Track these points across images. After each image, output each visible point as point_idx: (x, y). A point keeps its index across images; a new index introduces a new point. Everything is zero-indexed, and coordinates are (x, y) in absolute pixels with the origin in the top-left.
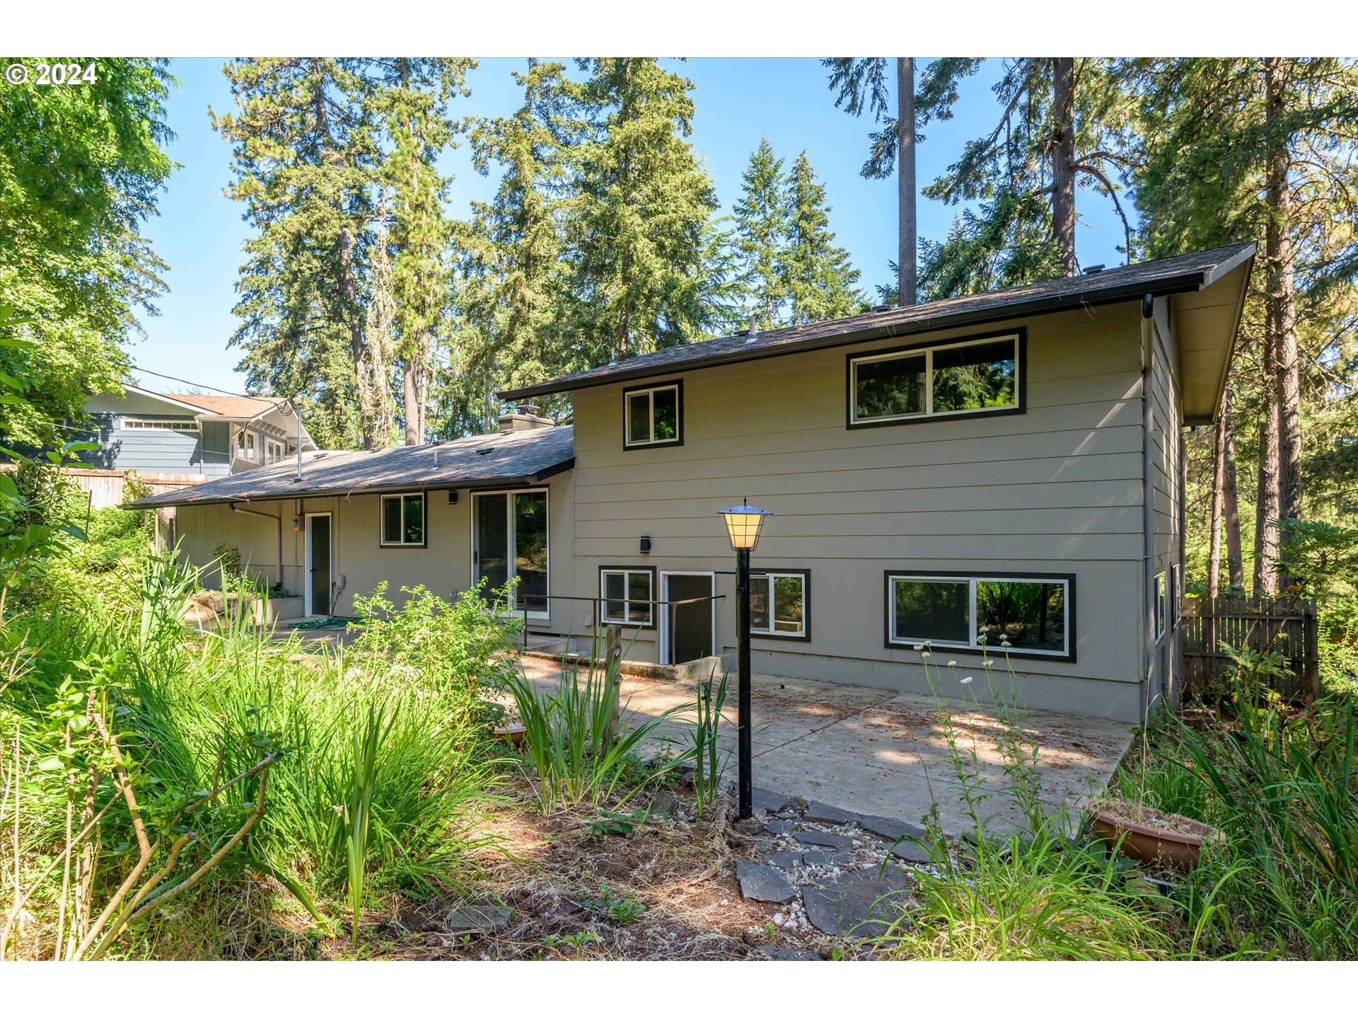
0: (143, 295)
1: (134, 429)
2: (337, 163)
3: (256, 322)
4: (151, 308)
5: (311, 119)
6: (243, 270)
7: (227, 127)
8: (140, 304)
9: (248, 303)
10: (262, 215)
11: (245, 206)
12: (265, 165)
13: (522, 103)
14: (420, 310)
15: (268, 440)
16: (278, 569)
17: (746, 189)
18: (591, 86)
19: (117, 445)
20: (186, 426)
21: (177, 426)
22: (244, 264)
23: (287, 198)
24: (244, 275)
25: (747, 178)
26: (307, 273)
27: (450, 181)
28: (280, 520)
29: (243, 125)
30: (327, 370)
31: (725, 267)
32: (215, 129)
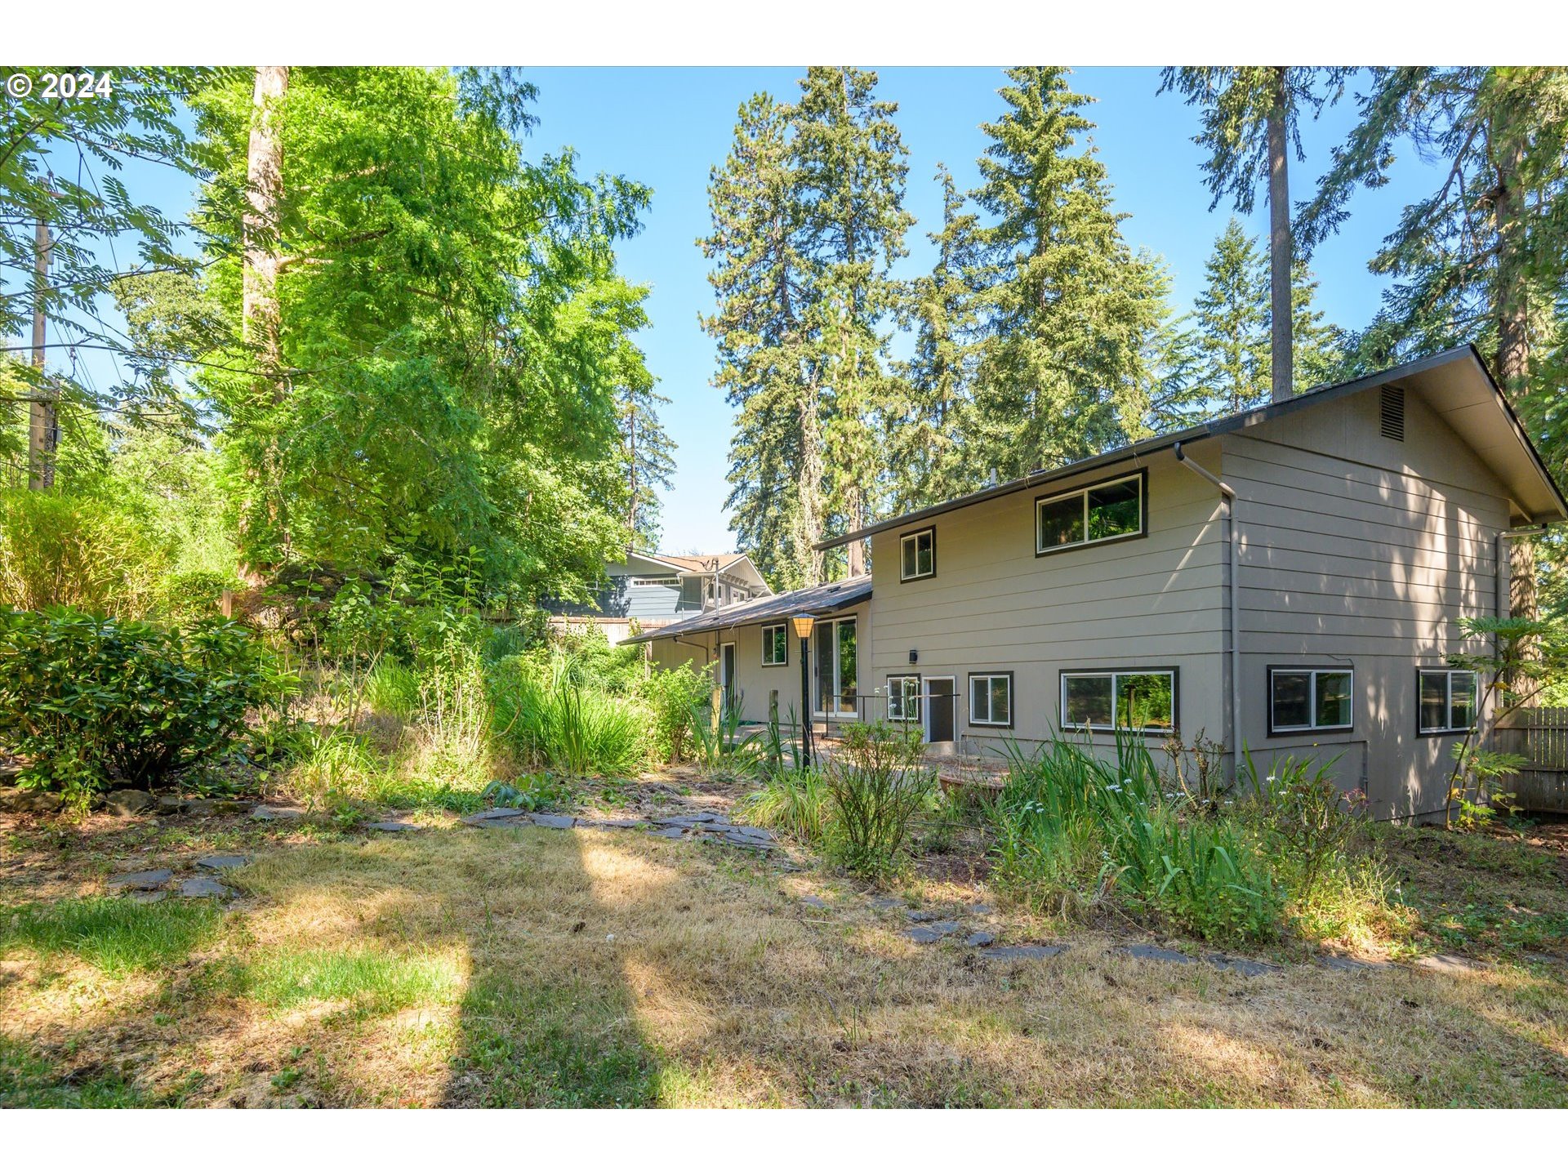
0: (662, 474)
1: (639, 587)
2: (795, 341)
3: (744, 486)
4: (666, 483)
5: (776, 304)
6: (734, 442)
7: (712, 326)
9: (738, 470)
10: (739, 396)
11: (727, 390)
12: (741, 354)
13: (937, 259)
14: (847, 467)
15: (733, 590)
17: (1210, 279)
18: (1001, 227)
19: (628, 602)
20: (673, 582)
21: (666, 582)
22: (735, 436)
23: (756, 379)
24: (735, 446)
25: (1211, 268)
26: (773, 442)
27: (890, 338)
28: (707, 651)
29: (722, 323)
31: (1183, 371)
32: (703, 330)
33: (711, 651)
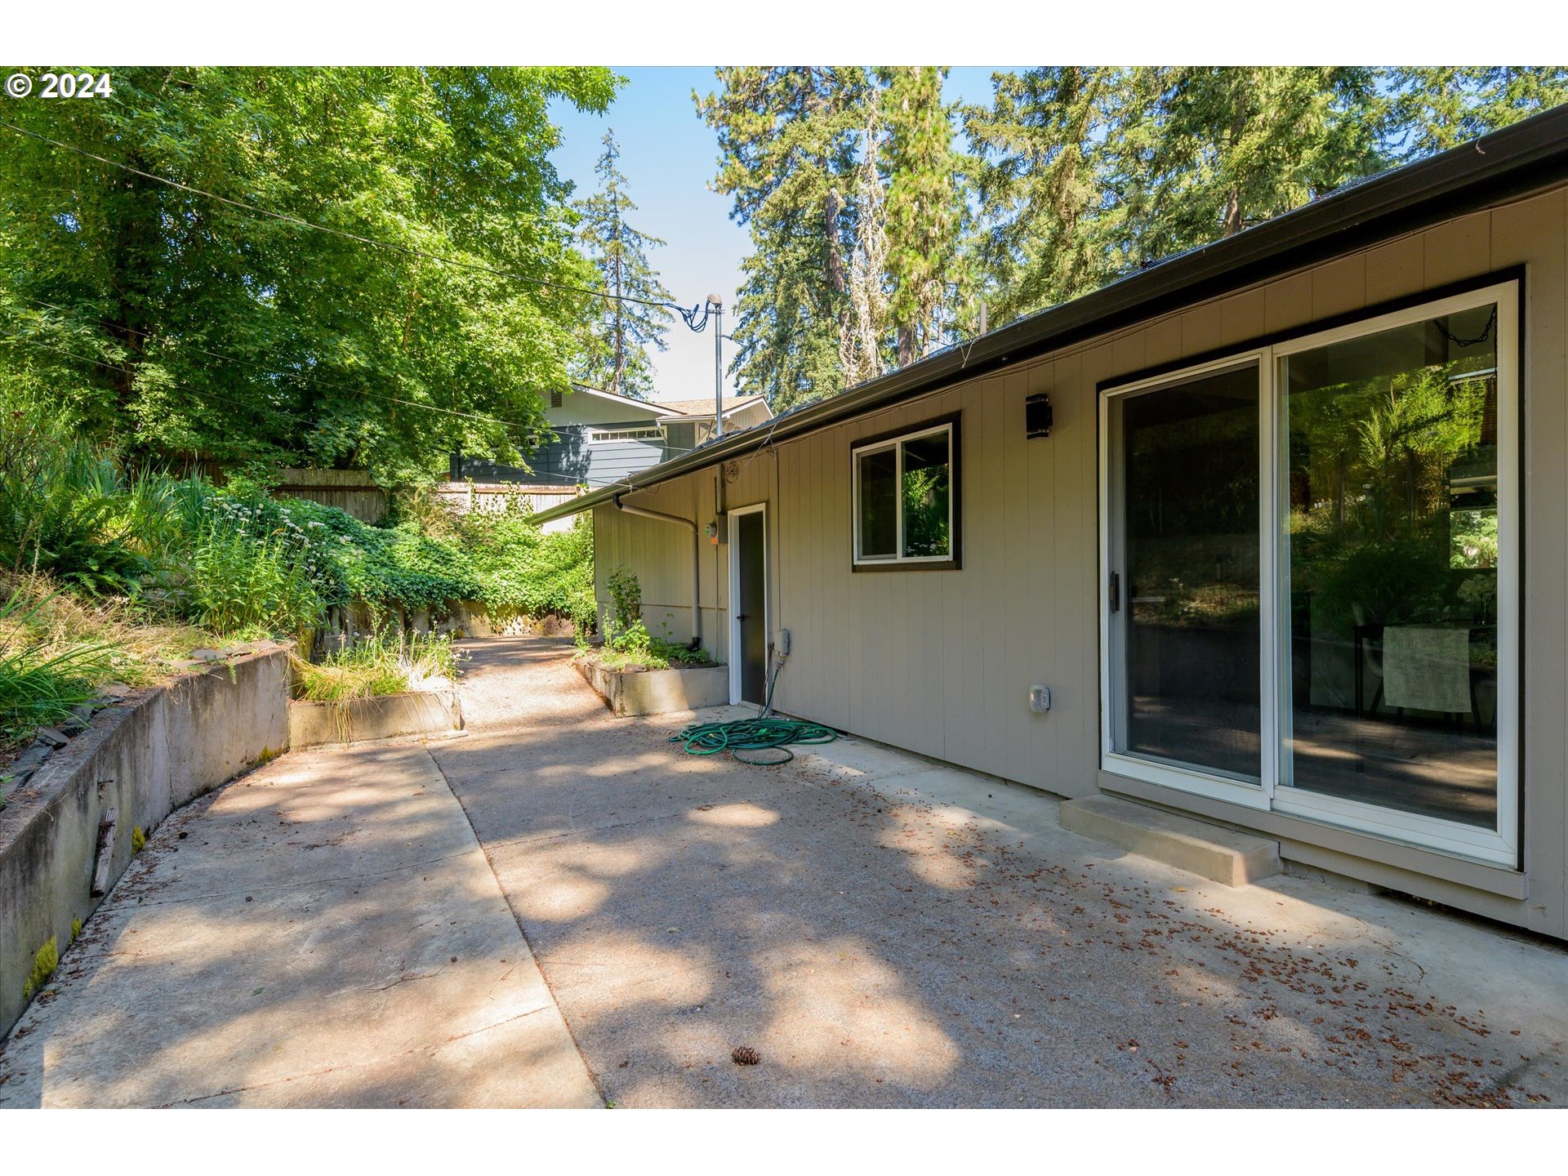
0: (655, 332)
1: (601, 442)
2: (823, 113)
3: (753, 346)
4: (660, 343)
6: (740, 291)
7: (711, 109)
8: (652, 340)
9: (745, 326)
11: (730, 201)
16: (693, 611)
19: (588, 458)
20: (650, 434)
21: (641, 435)
22: (741, 285)
23: (771, 176)
24: (741, 296)
26: (794, 264)
28: (696, 527)
30: (814, 374)
32: (700, 116)
33: (705, 531)
